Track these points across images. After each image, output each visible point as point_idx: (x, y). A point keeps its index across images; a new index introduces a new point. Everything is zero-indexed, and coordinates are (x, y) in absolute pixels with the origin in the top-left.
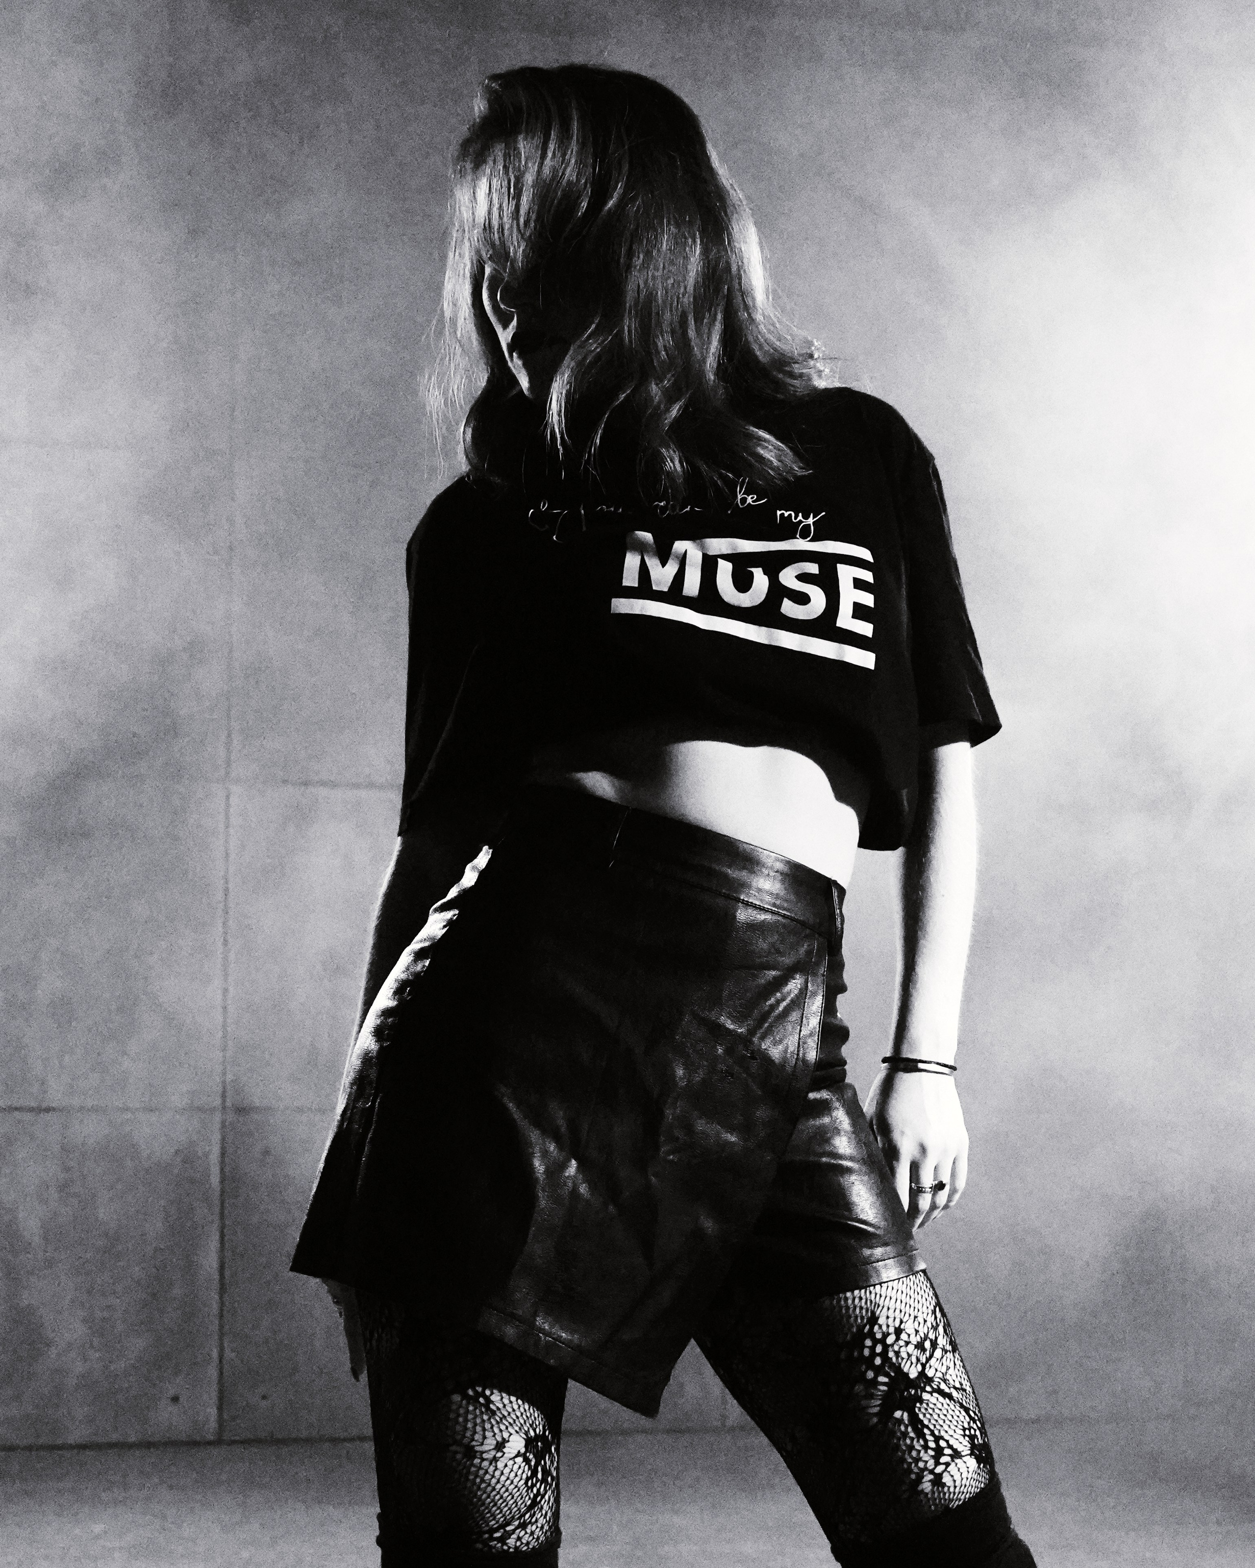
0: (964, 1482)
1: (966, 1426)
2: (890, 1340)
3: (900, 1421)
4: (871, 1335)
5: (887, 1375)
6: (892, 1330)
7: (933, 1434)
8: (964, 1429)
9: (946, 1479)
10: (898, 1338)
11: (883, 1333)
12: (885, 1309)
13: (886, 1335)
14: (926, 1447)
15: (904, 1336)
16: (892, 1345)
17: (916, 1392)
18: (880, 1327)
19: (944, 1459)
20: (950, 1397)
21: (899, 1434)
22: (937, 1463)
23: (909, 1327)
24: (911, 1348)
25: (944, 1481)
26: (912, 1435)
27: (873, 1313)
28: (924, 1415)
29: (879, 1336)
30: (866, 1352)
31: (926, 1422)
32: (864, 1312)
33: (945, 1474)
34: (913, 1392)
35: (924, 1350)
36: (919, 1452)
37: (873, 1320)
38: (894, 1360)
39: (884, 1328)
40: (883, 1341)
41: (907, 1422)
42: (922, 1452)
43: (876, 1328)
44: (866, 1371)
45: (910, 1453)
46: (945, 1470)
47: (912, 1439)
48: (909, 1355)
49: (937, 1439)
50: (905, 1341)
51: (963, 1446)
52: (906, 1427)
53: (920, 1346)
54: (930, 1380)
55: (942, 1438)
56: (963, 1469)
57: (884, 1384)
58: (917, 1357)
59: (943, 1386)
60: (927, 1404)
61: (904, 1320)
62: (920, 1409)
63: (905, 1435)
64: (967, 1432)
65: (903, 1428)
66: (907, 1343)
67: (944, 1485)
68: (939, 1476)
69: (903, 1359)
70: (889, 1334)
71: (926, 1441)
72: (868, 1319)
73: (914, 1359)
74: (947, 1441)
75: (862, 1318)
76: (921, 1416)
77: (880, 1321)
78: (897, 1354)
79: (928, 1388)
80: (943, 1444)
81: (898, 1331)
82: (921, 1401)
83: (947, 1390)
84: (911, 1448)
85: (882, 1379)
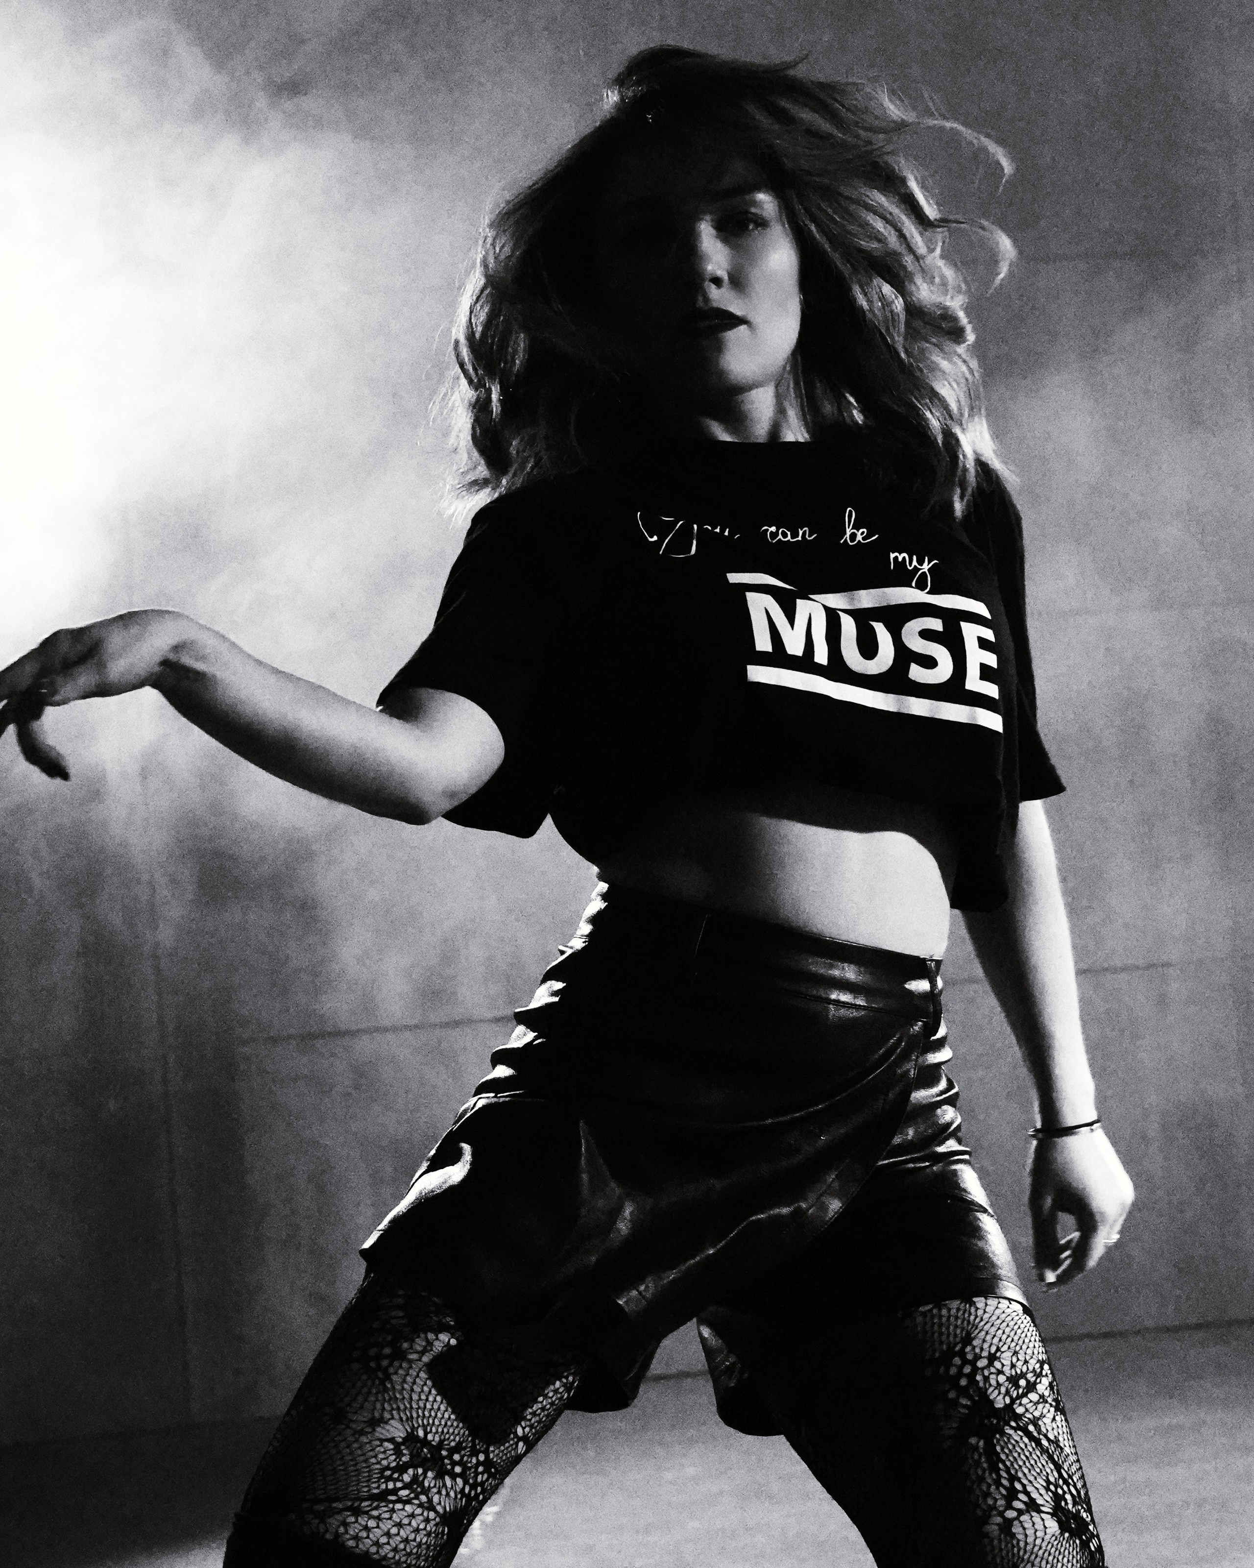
0: (1038, 1542)
1: (1052, 1479)
2: (982, 1363)
3: (976, 1448)
4: (962, 1354)
5: (970, 1398)
6: (985, 1354)
7: (1008, 1470)
8: (1048, 1482)
9: (1016, 1529)
10: (991, 1364)
11: (976, 1354)
12: (983, 1333)
13: (978, 1357)
14: (998, 1484)
15: (997, 1365)
16: (983, 1369)
17: (998, 1422)
18: (974, 1348)
19: (1018, 1505)
20: (1038, 1443)
21: (971, 1461)
22: (1009, 1507)
23: (1006, 1358)
24: (1002, 1379)
25: (1014, 1530)
26: (985, 1465)
27: (969, 1333)
28: (1002, 1448)
29: (970, 1357)
30: (953, 1371)
31: (1003, 1457)
32: (958, 1331)
33: (1016, 1523)
34: (995, 1422)
35: (1018, 1387)
36: (989, 1486)
37: (968, 1340)
38: (981, 1384)
39: (977, 1350)
40: (973, 1363)
41: (981, 1451)
42: (993, 1487)
43: (968, 1349)
44: (949, 1390)
45: (979, 1485)
46: (1017, 1518)
47: (984, 1471)
48: (999, 1385)
49: (1013, 1478)
50: (998, 1370)
51: (1044, 1499)
52: (980, 1455)
53: (1014, 1380)
54: (1018, 1417)
55: (1019, 1480)
56: (1039, 1526)
57: (965, 1406)
58: (1007, 1388)
59: (1031, 1428)
60: (1008, 1439)
61: (1002, 1349)
62: (998, 1441)
63: (978, 1463)
64: (1052, 1488)
65: (976, 1457)
66: (1000, 1372)
67: (1013, 1535)
68: (1009, 1523)
69: (990, 1385)
70: (981, 1357)
71: (1000, 1477)
72: (962, 1338)
73: (1003, 1390)
74: (1024, 1486)
75: (956, 1335)
76: (998, 1448)
77: (975, 1343)
78: (986, 1379)
79: (1013, 1424)
80: (1018, 1486)
81: (992, 1358)
82: (1003, 1433)
83: (1035, 1434)
84: (982, 1479)
85: (964, 1401)
